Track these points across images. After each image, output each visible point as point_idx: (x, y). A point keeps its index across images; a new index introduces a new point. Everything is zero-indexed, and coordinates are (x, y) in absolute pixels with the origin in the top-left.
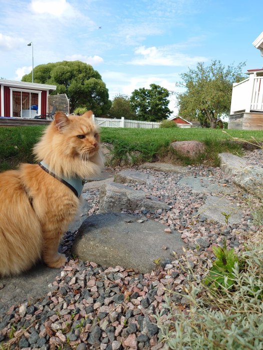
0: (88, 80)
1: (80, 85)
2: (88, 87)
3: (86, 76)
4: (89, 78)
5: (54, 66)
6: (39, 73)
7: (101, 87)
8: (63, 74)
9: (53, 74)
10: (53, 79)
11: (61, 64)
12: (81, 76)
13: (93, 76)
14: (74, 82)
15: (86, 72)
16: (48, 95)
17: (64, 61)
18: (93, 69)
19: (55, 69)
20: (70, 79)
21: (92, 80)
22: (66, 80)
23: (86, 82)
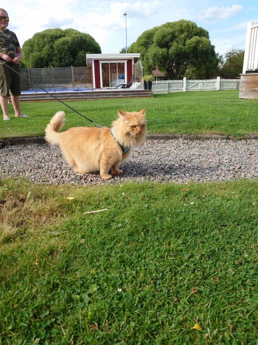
0: (190, 39)
1: (181, 46)
2: (190, 47)
3: (188, 36)
4: (191, 37)
5: (156, 29)
6: (143, 40)
7: (203, 45)
8: (165, 37)
9: (155, 39)
10: (155, 44)
11: (164, 26)
12: (182, 36)
13: (196, 35)
14: (175, 44)
15: (188, 31)
16: (133, 63)
17: (167, 23)
18: (196, 26)
19: (157, 34)
20: (172, 41)
21: (195, 39)
22: (167, 43)
23: (188, 42)
